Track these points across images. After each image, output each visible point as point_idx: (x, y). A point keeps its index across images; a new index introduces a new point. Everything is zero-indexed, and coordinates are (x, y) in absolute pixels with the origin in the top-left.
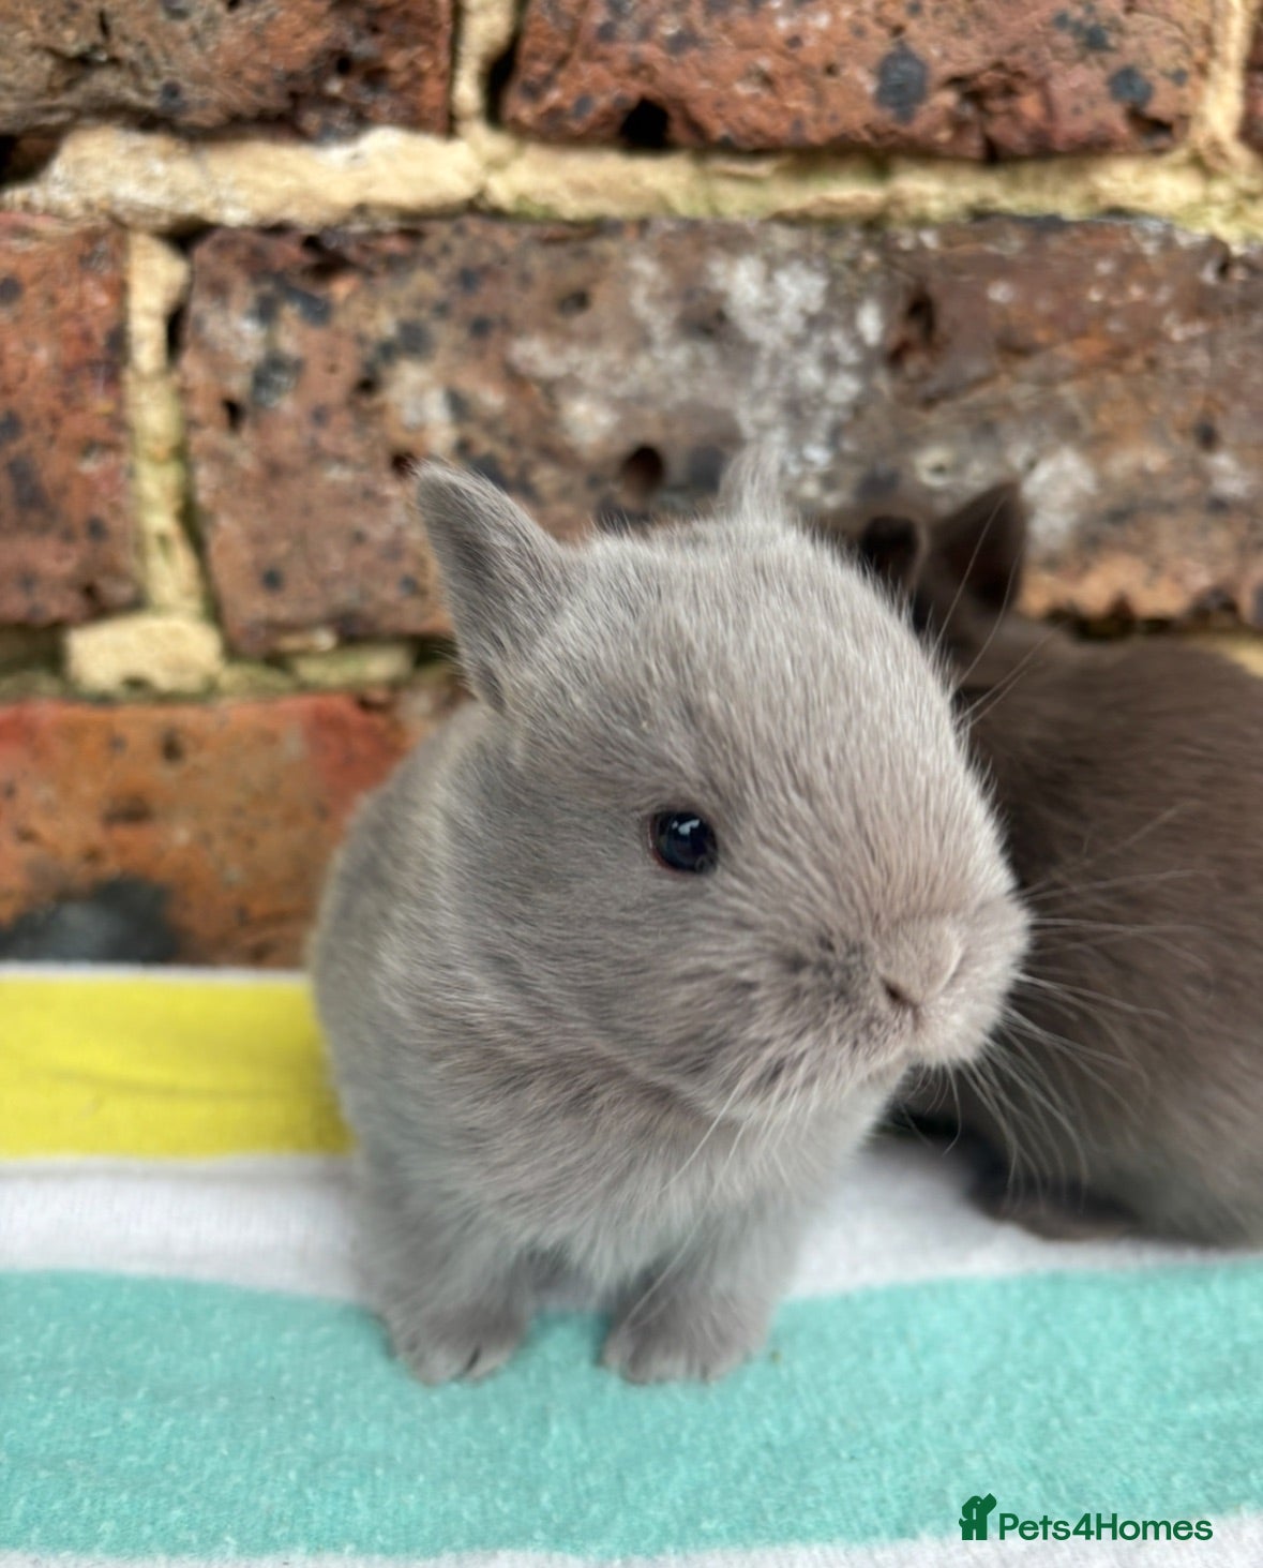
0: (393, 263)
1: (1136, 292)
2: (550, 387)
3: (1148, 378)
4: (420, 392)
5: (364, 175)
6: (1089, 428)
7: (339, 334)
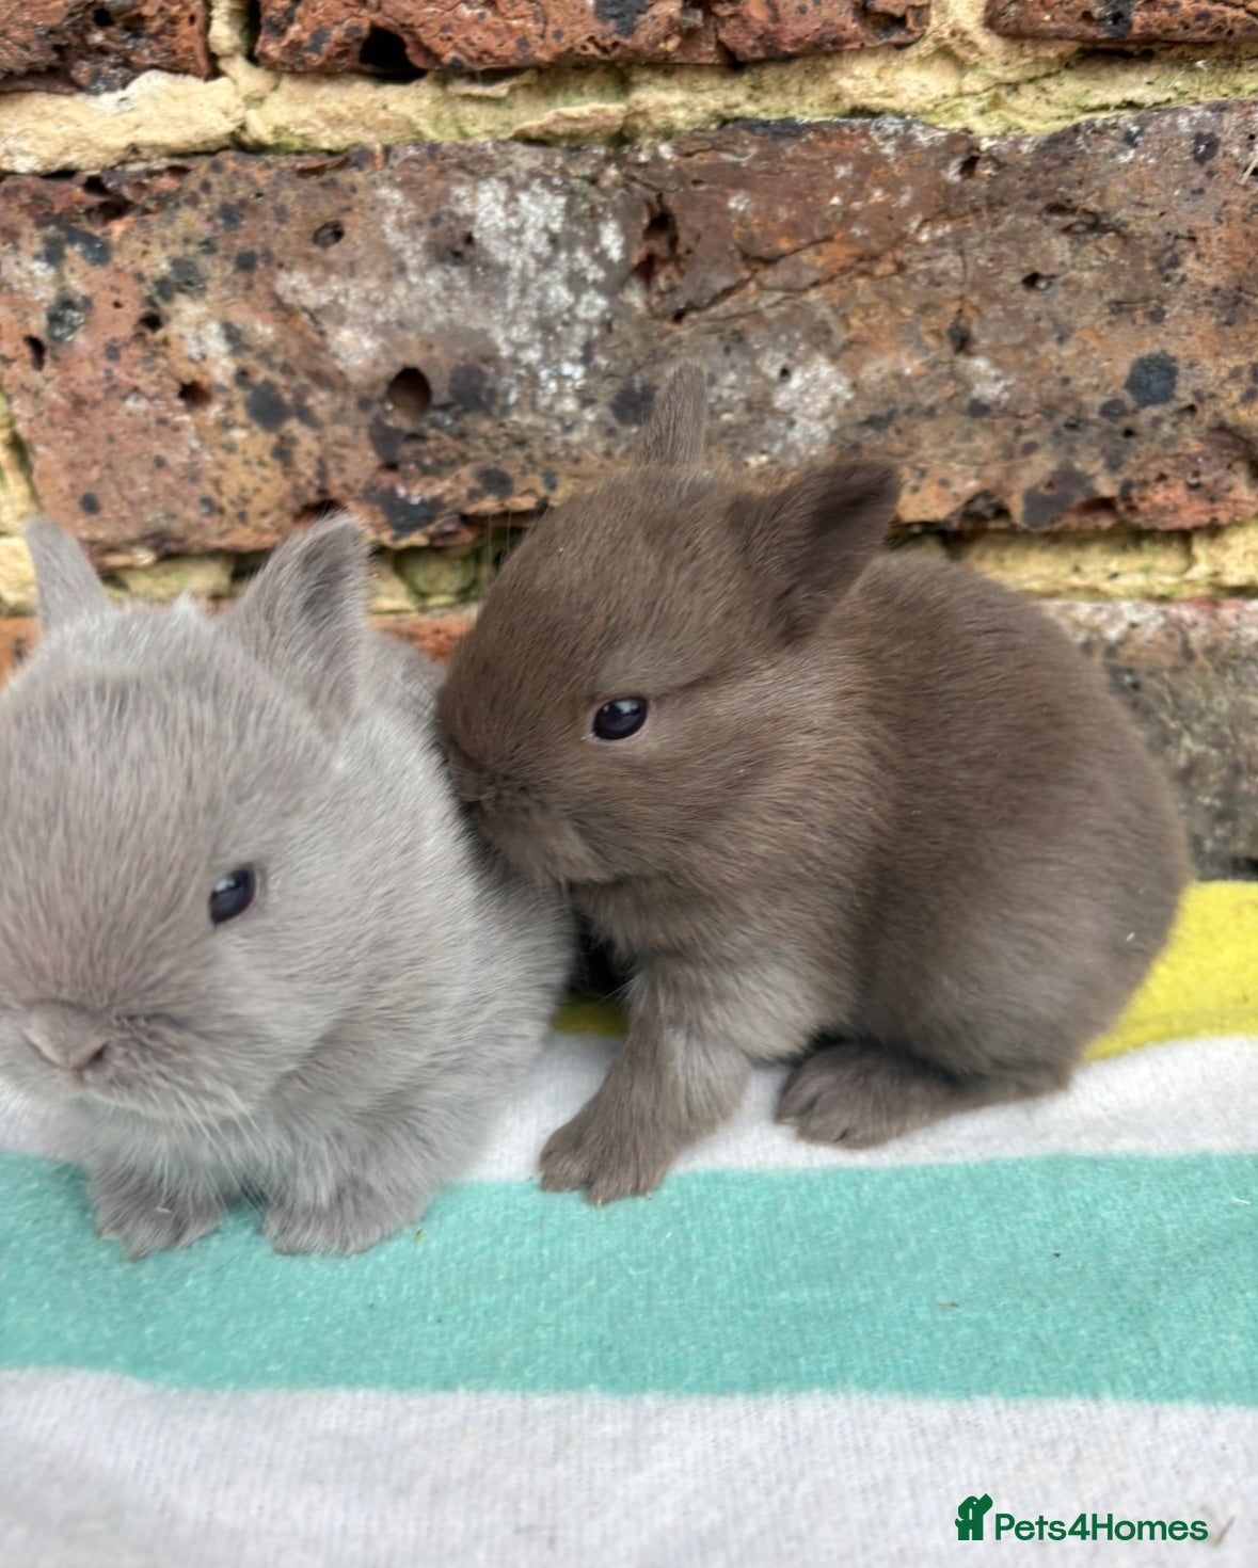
0: (164, 201)
1: (878, 195)
2: (315, 315)
3: (897, 279)
4: (199, 325)
5: (133, 117)
6: (841, 336)
7: (118, 271)
